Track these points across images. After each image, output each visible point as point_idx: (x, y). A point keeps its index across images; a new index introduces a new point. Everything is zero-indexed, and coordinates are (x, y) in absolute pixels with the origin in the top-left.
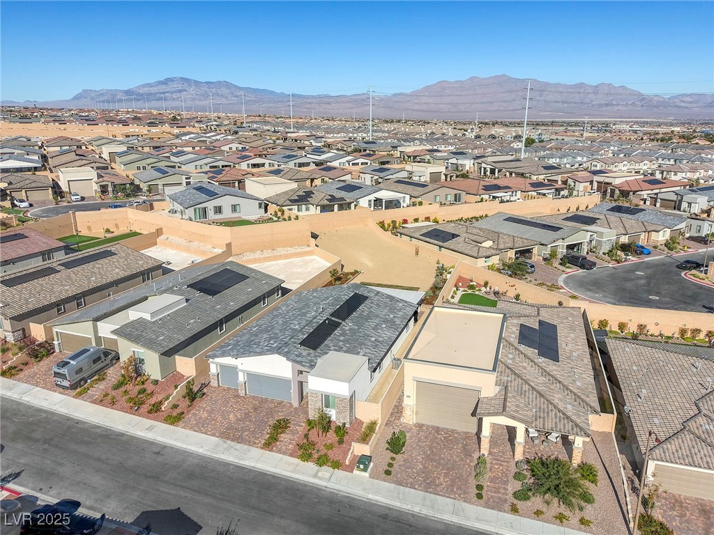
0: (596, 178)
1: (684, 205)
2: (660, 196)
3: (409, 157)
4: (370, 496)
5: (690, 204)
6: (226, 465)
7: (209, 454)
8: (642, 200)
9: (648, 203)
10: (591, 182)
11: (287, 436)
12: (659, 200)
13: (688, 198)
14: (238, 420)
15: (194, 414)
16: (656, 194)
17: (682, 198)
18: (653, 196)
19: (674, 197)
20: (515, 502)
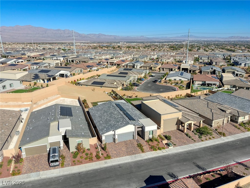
0: (109, 61)
1: (135, 67)
2: (128, 65)
3: (33, 58)
4: (179, 151)
5: (137, 66)
6: (141, 160)
7: (133, 160)
8: (123, 66)
9: (125, 67)
10: (107, 62)
11: (145, 147)
12: (128, 66)
13: (136, 64)
14: (126, 149)
15: (112, 153)
16: (127, 64)
17: (134, 65)
18: (126, 65)
19: (132, 65)
20: (200, 139)
